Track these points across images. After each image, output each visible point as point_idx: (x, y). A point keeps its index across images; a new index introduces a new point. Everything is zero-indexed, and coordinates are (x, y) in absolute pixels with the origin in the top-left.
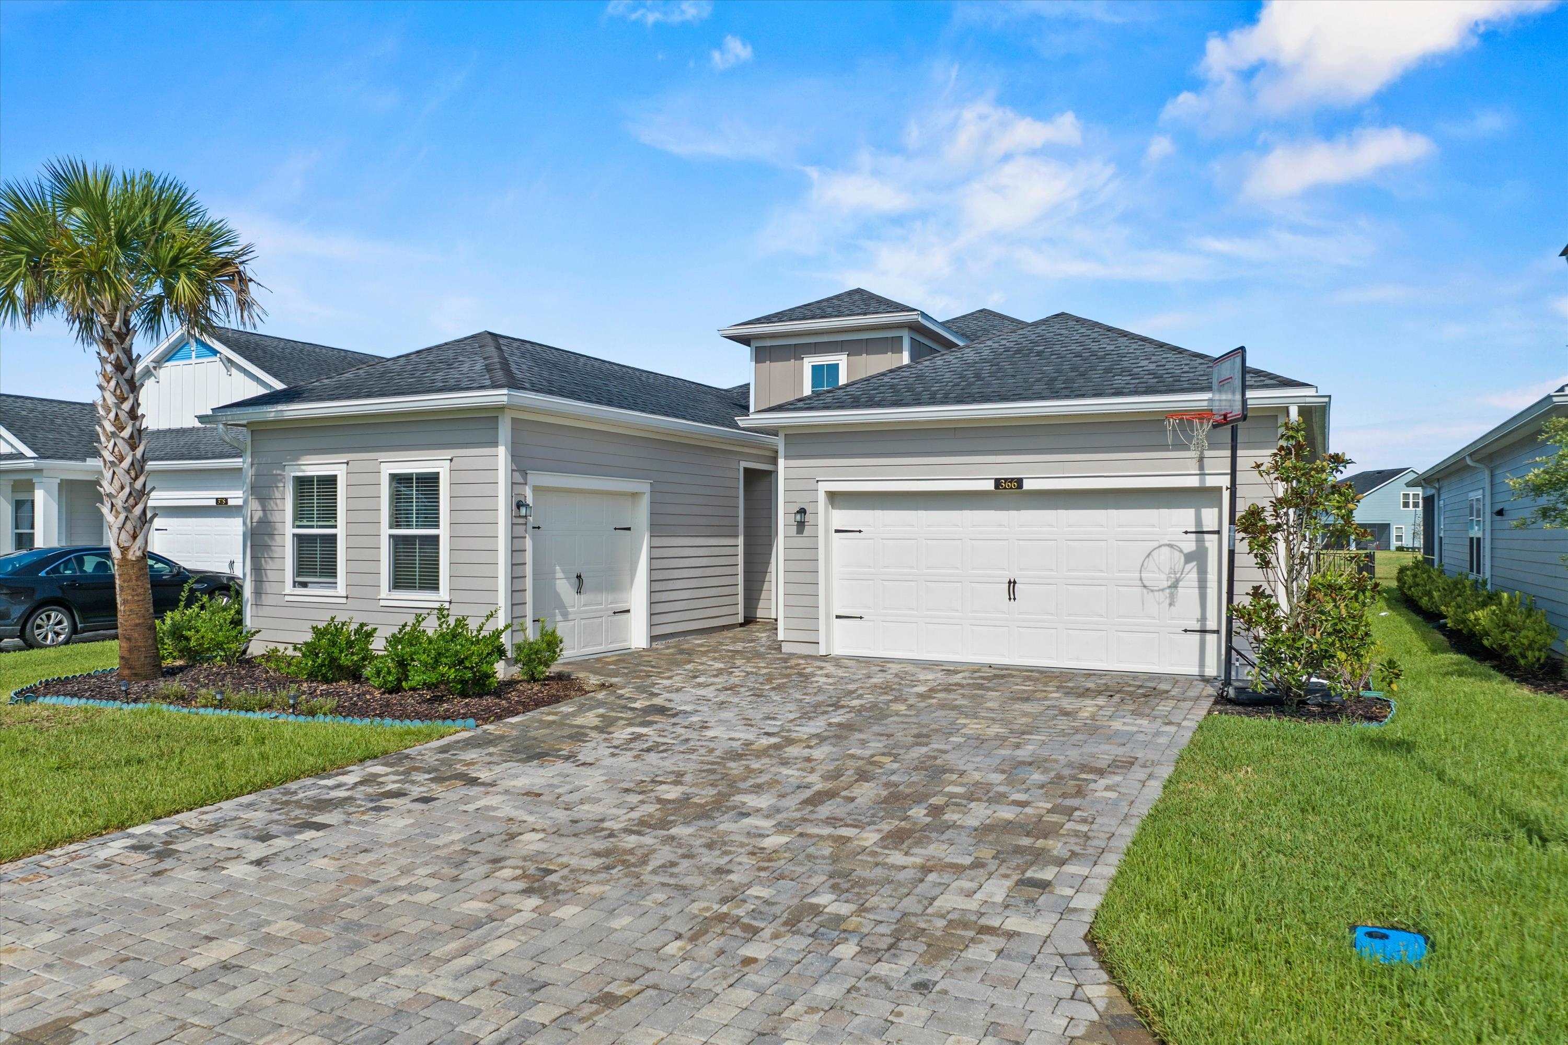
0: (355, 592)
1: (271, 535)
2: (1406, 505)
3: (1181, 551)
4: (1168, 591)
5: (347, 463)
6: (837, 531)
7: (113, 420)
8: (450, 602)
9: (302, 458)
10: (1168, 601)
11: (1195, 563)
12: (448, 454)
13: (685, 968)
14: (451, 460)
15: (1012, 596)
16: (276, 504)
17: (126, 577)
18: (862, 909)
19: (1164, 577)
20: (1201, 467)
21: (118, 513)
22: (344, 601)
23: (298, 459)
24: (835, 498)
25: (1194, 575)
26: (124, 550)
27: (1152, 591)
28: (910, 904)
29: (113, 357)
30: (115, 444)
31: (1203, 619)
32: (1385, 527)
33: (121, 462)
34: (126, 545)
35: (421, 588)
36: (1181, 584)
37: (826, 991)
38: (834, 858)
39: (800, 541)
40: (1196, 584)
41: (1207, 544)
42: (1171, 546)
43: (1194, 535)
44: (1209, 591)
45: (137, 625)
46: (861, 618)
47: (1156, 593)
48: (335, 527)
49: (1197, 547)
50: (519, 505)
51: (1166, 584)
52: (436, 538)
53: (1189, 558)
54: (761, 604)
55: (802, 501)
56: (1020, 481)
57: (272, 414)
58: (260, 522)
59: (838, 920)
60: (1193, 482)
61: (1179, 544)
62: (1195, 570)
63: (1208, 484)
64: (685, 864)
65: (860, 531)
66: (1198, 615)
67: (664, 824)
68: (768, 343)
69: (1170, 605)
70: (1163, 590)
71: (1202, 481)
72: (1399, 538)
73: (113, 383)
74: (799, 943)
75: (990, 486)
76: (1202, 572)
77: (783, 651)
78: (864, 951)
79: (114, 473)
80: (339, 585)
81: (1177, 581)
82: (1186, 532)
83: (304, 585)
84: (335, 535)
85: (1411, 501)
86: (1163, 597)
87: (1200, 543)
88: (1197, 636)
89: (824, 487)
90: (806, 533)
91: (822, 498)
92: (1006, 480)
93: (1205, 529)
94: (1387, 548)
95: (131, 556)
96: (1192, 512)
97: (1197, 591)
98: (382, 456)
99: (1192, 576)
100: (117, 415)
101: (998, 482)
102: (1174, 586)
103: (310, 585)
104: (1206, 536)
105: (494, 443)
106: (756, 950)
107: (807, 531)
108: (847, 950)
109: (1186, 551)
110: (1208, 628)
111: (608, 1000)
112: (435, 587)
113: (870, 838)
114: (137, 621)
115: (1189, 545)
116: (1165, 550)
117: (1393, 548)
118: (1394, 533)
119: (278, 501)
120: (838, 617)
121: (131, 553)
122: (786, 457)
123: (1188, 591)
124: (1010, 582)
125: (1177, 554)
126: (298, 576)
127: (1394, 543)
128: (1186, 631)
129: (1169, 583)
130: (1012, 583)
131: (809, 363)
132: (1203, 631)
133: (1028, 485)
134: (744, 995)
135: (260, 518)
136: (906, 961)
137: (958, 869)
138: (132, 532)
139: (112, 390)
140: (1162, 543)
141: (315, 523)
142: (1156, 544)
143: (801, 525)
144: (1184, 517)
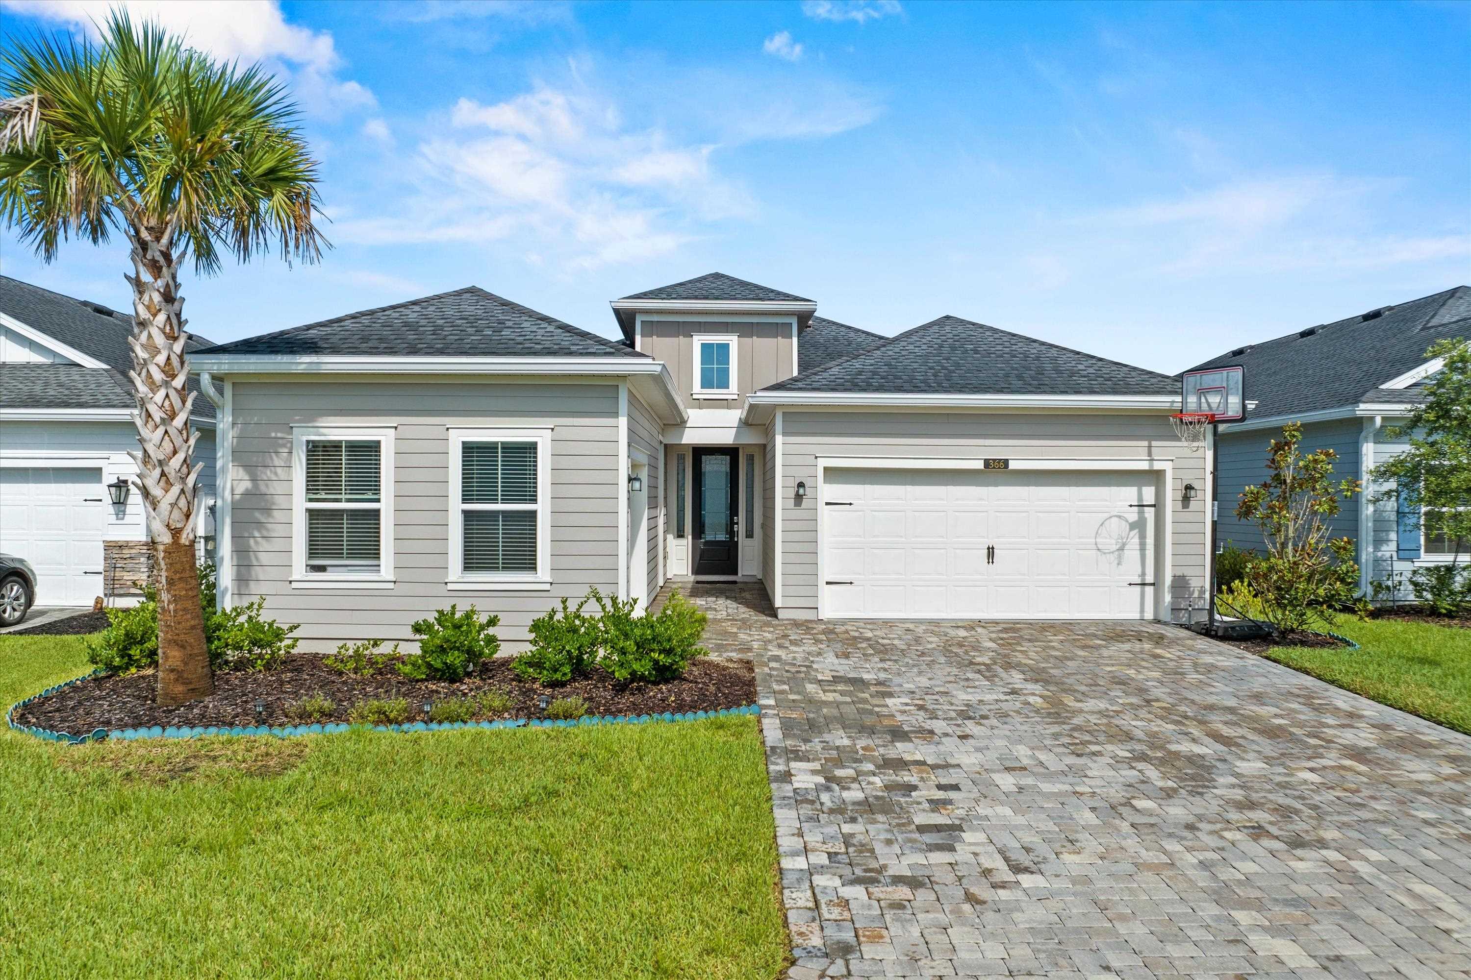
0: (406, 575)
1: (267, 510)
3: (1127, 521)
4: (1117, 553)
5: (396, 428)
6: (827, 504)
7: (162, 364)
8: (551, 583)
9: (320, 419)
10: (1116, 562)
11: (1137, 531)
12: (550, 422)
14: (553, 429)
15: (990, 560)
16: (276, 474)
17: (178, 566)
19: (1114, 542)
20: (1150, 454)
21: (170, 485)
22: (391, 586)
23: (313, 421)
24: (832, 474)
25: (1136, 540)
26: (176, 533)
27: (1105, 553)
29: (160, 283)
30: (167, 396)
31: (1143, 574)
33: (172, 419)
34: (179, 525)
35: (504, 568)
36: (1127, 547)
39: (798, 513)
40: (1138, 547)
41: (1146, 515)
42: (1119, 517)
43: (1136, 508)
44: (1147, 552)
45: (193, 627)
46: (851, 583)
47: (1108, 555)
48: (378, 500)
49: (1139, 518)
51: (1115, 547)
52: (532, 516)
53: (1132, 526)
55: (801, 474)
56: (1006, 462)
57: (303, 367)
58: (247, 494)
60: (1144, 466)
61: (1126, 515)
62: (1137, 536)
63: (1155, 468)
65: (851, 504)
66: (1140, 571)
68: (655, 318)
69: (1118, 564)
70: (1113, 552)
71: (1151, 465)
73: (161, 318)
75: (980, 465)
76: (1143, 537)
77: (779, 617)
79: (166, 432)
80: (382, 568)
81: (1124, 545)
82: (1131, 506)
83: (322, 569)
84: (378, 511)
86: (1113, 558)
87: (1141, 513)
88: (1138, 588)
89: (822, 463)
90: (804, 505)
91: (820, 473)
92: (994, 460)
93: (1145, 503)
95: (184, 540)
96: (1134, 490)
97: (1138, 552)
98: (449, 421)
99: (1134, 540)
100: (169, 358)
101: (987, 462)
102: (1122, 549)
103: (329, 569)
104: (1146, 508)
105: (616, 414)
107: (805, 503)
109: (1131, 521)
110: (1147, 582)
112: (532, 566)
114: (193, 623)
115: (1133, 515)
116: (1116, 519)
119: (279, 470)
120: (828, 583)
121: (184, 536)
122: (785, 434)
123: (1132, 554)
124: (989, 548)
125: (1124, 523)
126: (310, 558)
128: (1130, 584)
129: (1118, 547)
130: (991, 552)
131: (698, 340)
132: (1144, 584)
133: (1013, 465)
135: (247, 489)
138: (185, 509)
139: (161, 326)
140: (1113, 514)
141: (343, 497)
142: (1107, 515)
143: (799, 498)
144: (1128, 494)
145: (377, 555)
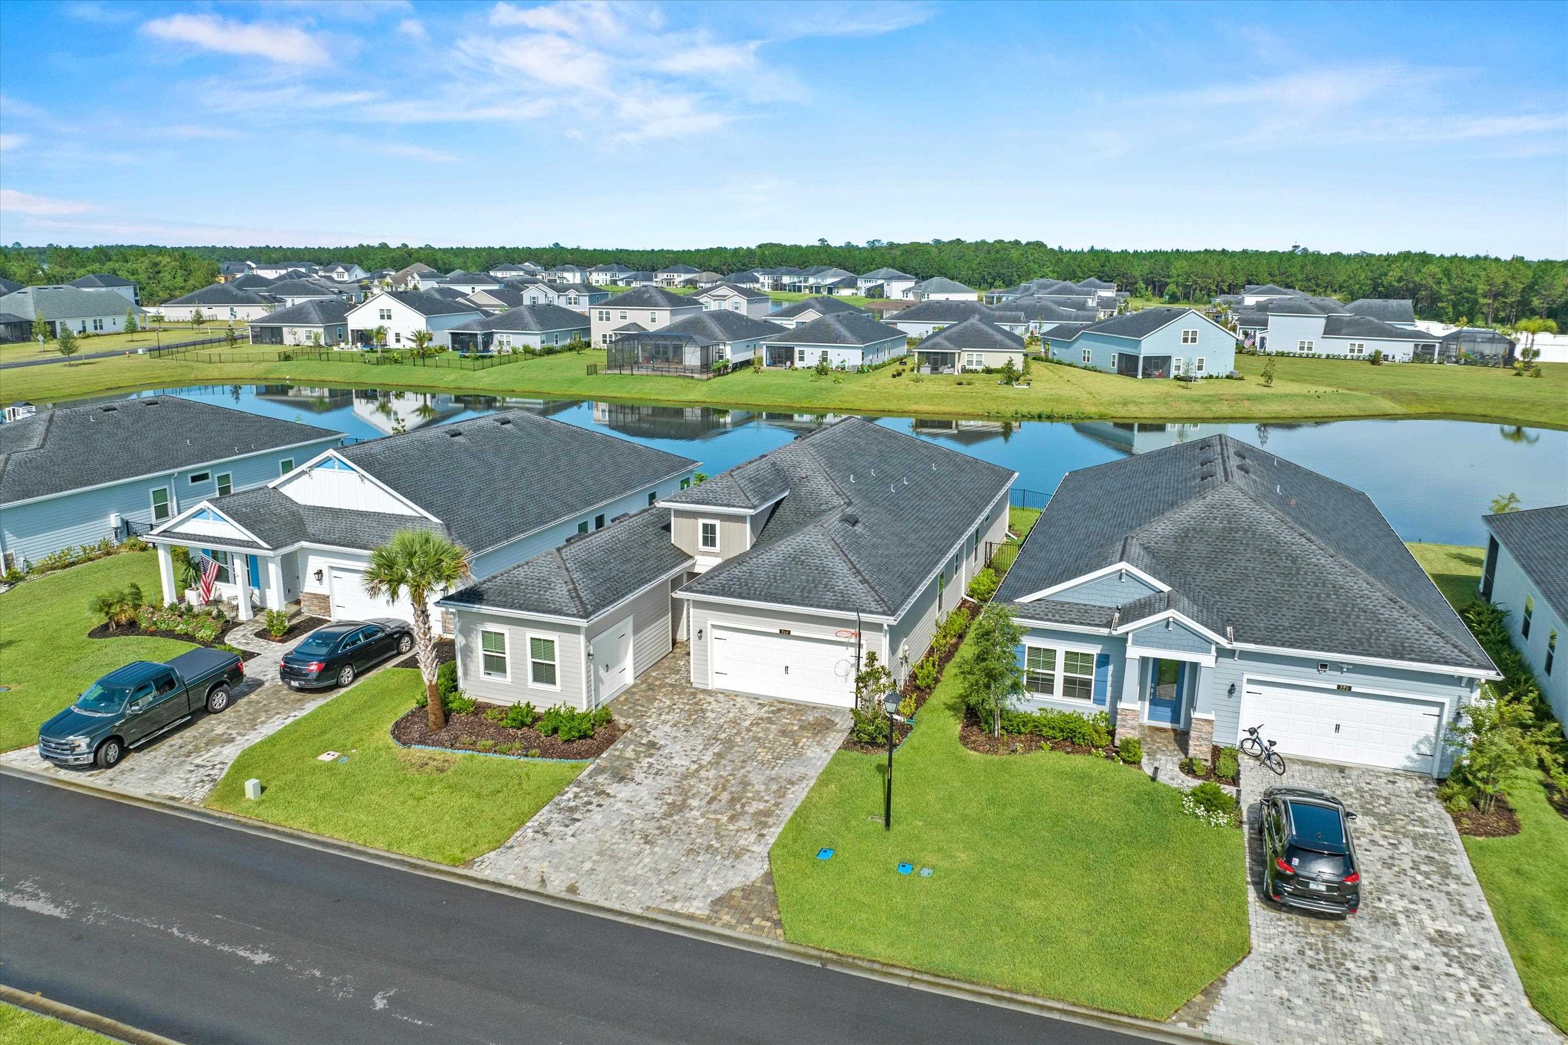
0: (515, 681)
1: (471, 652)
2: (1185, 340)
5: (509, 629)
6: (716, 638)
8: (564, 693)
9: (485, 623)
12: (558, 634)
13: (686, 864)
14: (559, 636)
15: (787, 672)
16: (473, 640)
18: (722, 846)
19: (843, 671)
22: (511, 684)
23: (483, 624)
24: (714, 626)
26: (431, 681)
28: (733, 844)
32: (1167, 359)
35: (546, 683)
37: (715, 869)
38: (716, 828)
39: (700, 643)
42: (846, 661)
43: (854, 658)
46: (726, 675)
48: (505, 654)
49: (856, 662)
50: (589, 655)
52: (554, 666)
53: (852, 666)
54: (679, 633)
55: (701, 626)
56: (789, 631)
57: (476, 609)
58: (465, 645)
59: (717, 849)
60: (854, 641)
64: (680, 831)
65: (726, 640)
67: (671, 815)
72: (1178, 368)
74: (709, 856)
75: (778, 631)
77: (693, 686)
78: (722, 858)
80: (508, 677)
82: (852, 656)
83: (489, 674)
84: (505, 657)
85: (1190, 337)
89: (710, 623)
90: (702, 639)
91: (709, 626)
92: (784, 630)
94: (1168, 376)
95: (434, 683)
98: (526, 629)
101: (781, 630)
102: (847, 675)
103: (492, 675)
105: (580, 635)
106: (699, 859)
108: (719, 858)
111: (674, 873)
112: (555, 683)
113: (724, 819)
115: (852, 661)
116: (844, 662)
117: (1172, 376)
118: (1174, 363)
120: (716, 673)
126: (485, 670)
127: (1173, 373)
130: (787, 668)
131: (701, 522)
133: (792, 633)
134: (699, 870)
136: (731, 860)
137: (745, 830)
141: (494, 651)
143: (700, 638)
145: (505, 672)
